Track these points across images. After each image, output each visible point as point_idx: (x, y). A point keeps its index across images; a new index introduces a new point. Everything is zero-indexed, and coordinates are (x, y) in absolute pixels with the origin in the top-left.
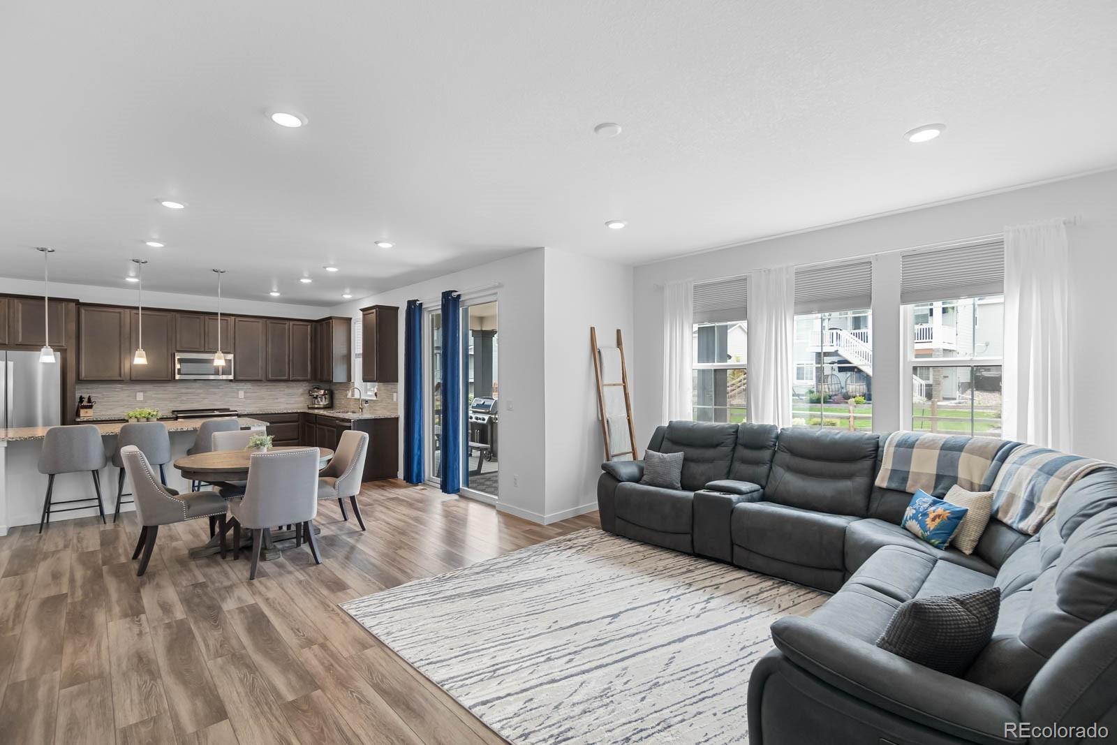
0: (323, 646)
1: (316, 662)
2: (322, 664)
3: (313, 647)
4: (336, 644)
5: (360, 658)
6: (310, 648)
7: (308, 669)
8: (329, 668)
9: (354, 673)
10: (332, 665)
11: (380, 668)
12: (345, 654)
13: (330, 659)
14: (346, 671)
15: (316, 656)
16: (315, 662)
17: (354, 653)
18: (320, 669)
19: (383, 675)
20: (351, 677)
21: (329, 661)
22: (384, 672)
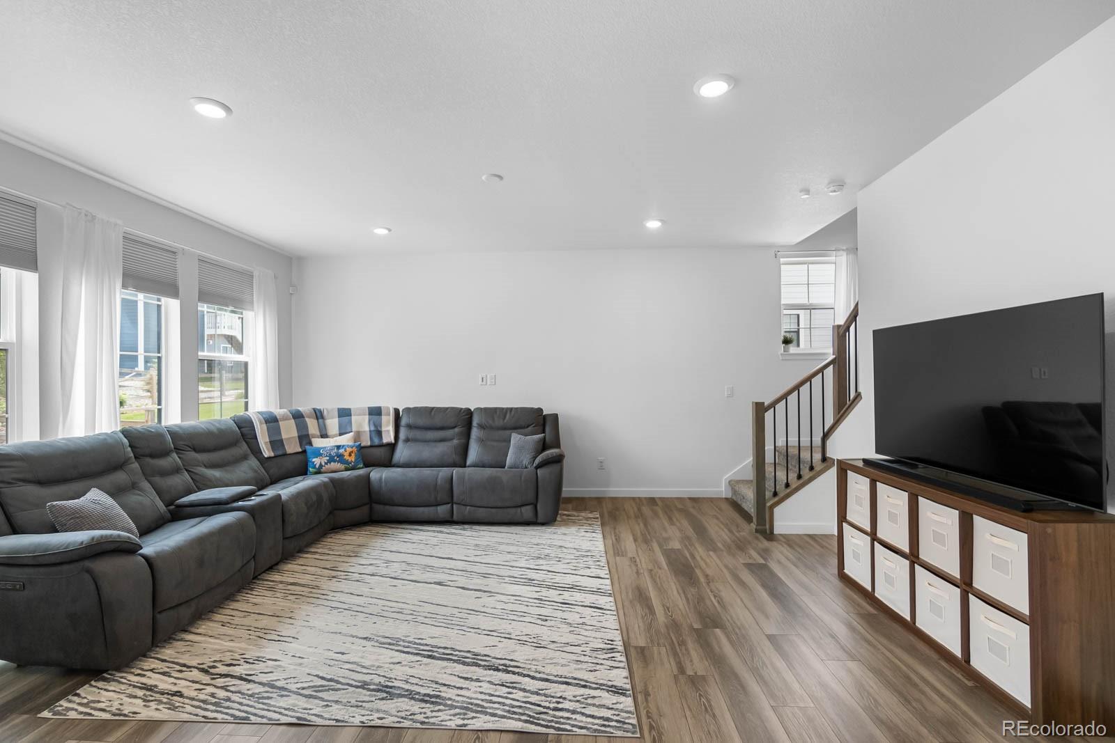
0: (682, 670)
1: (692, 654)
2: (687, 650)
3: (691, 673)
4: (667, 665)
5: (652, 641)
6: (696, 673)
7: (701, 650)
8: (682, 643)
9: (663, 630)
10: (679, 645)
11: (641, 624)
12: (663, 650)
13: (678, 650)
14: (669, 634)
15: (691, 661)
16: (694, 654)
17: (655, 648)
18: (690, 645)
19: (643, 617)
20: (667, 627)
21: (681, 650)
22: (640, 620)
